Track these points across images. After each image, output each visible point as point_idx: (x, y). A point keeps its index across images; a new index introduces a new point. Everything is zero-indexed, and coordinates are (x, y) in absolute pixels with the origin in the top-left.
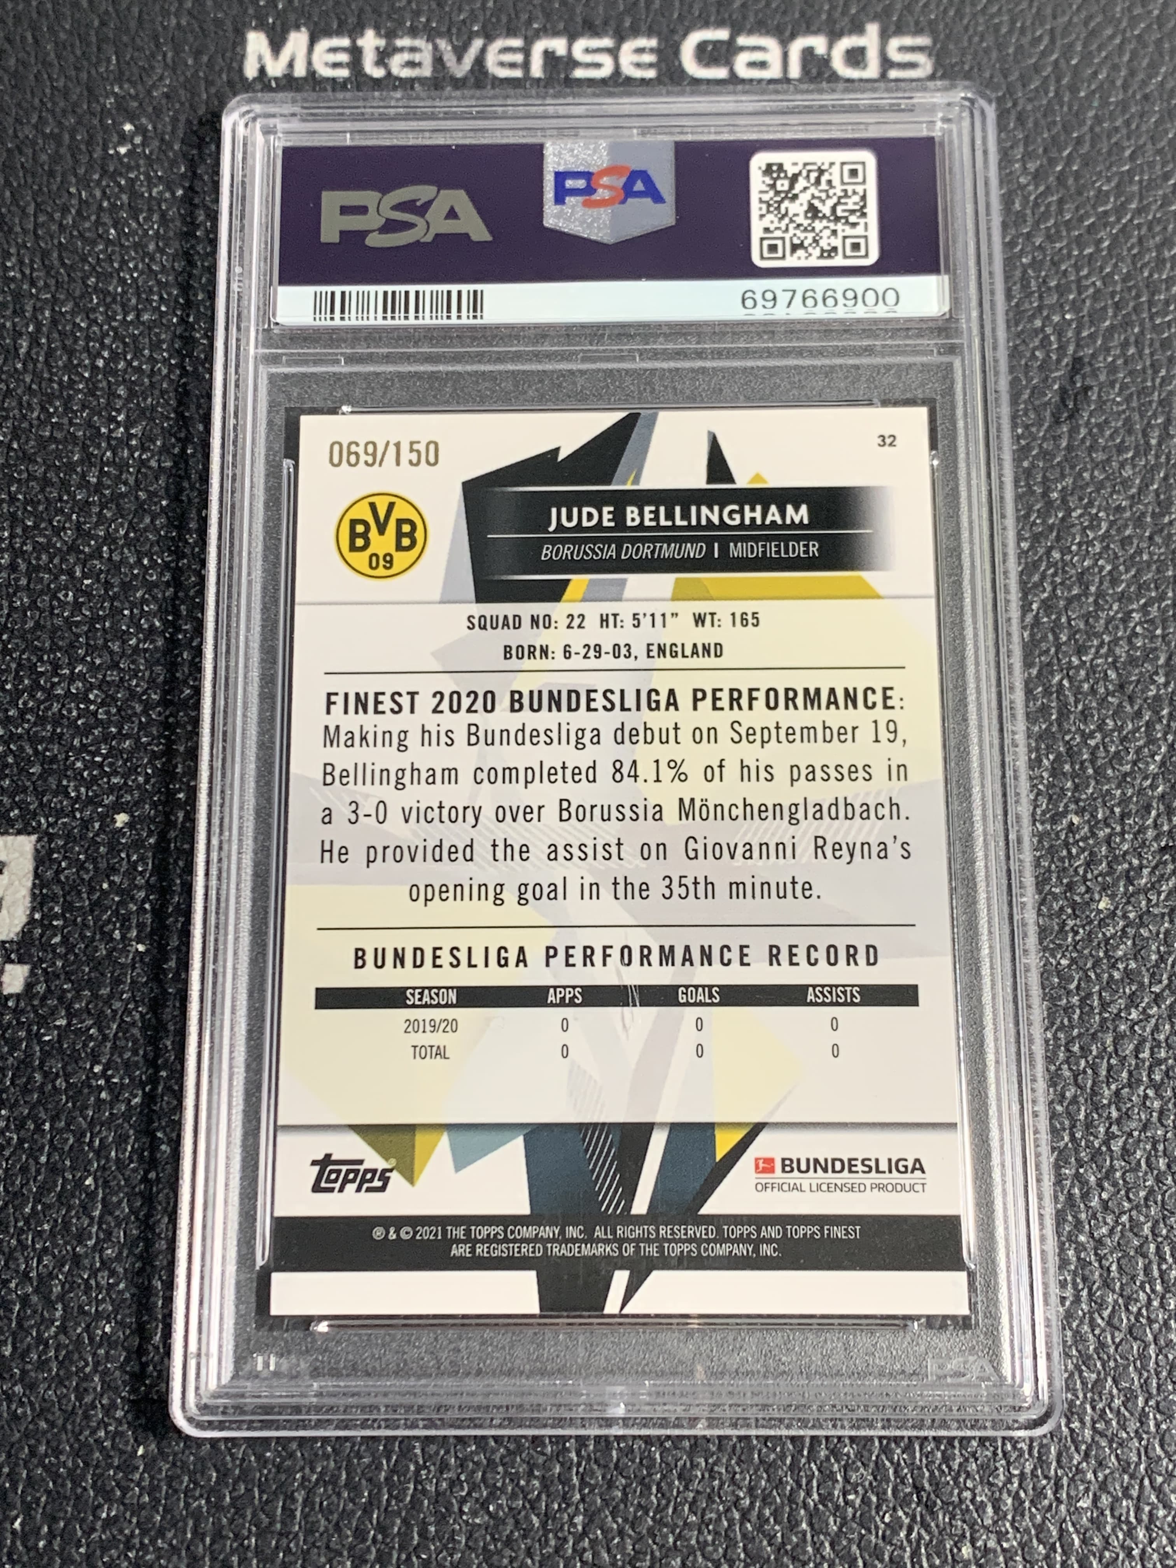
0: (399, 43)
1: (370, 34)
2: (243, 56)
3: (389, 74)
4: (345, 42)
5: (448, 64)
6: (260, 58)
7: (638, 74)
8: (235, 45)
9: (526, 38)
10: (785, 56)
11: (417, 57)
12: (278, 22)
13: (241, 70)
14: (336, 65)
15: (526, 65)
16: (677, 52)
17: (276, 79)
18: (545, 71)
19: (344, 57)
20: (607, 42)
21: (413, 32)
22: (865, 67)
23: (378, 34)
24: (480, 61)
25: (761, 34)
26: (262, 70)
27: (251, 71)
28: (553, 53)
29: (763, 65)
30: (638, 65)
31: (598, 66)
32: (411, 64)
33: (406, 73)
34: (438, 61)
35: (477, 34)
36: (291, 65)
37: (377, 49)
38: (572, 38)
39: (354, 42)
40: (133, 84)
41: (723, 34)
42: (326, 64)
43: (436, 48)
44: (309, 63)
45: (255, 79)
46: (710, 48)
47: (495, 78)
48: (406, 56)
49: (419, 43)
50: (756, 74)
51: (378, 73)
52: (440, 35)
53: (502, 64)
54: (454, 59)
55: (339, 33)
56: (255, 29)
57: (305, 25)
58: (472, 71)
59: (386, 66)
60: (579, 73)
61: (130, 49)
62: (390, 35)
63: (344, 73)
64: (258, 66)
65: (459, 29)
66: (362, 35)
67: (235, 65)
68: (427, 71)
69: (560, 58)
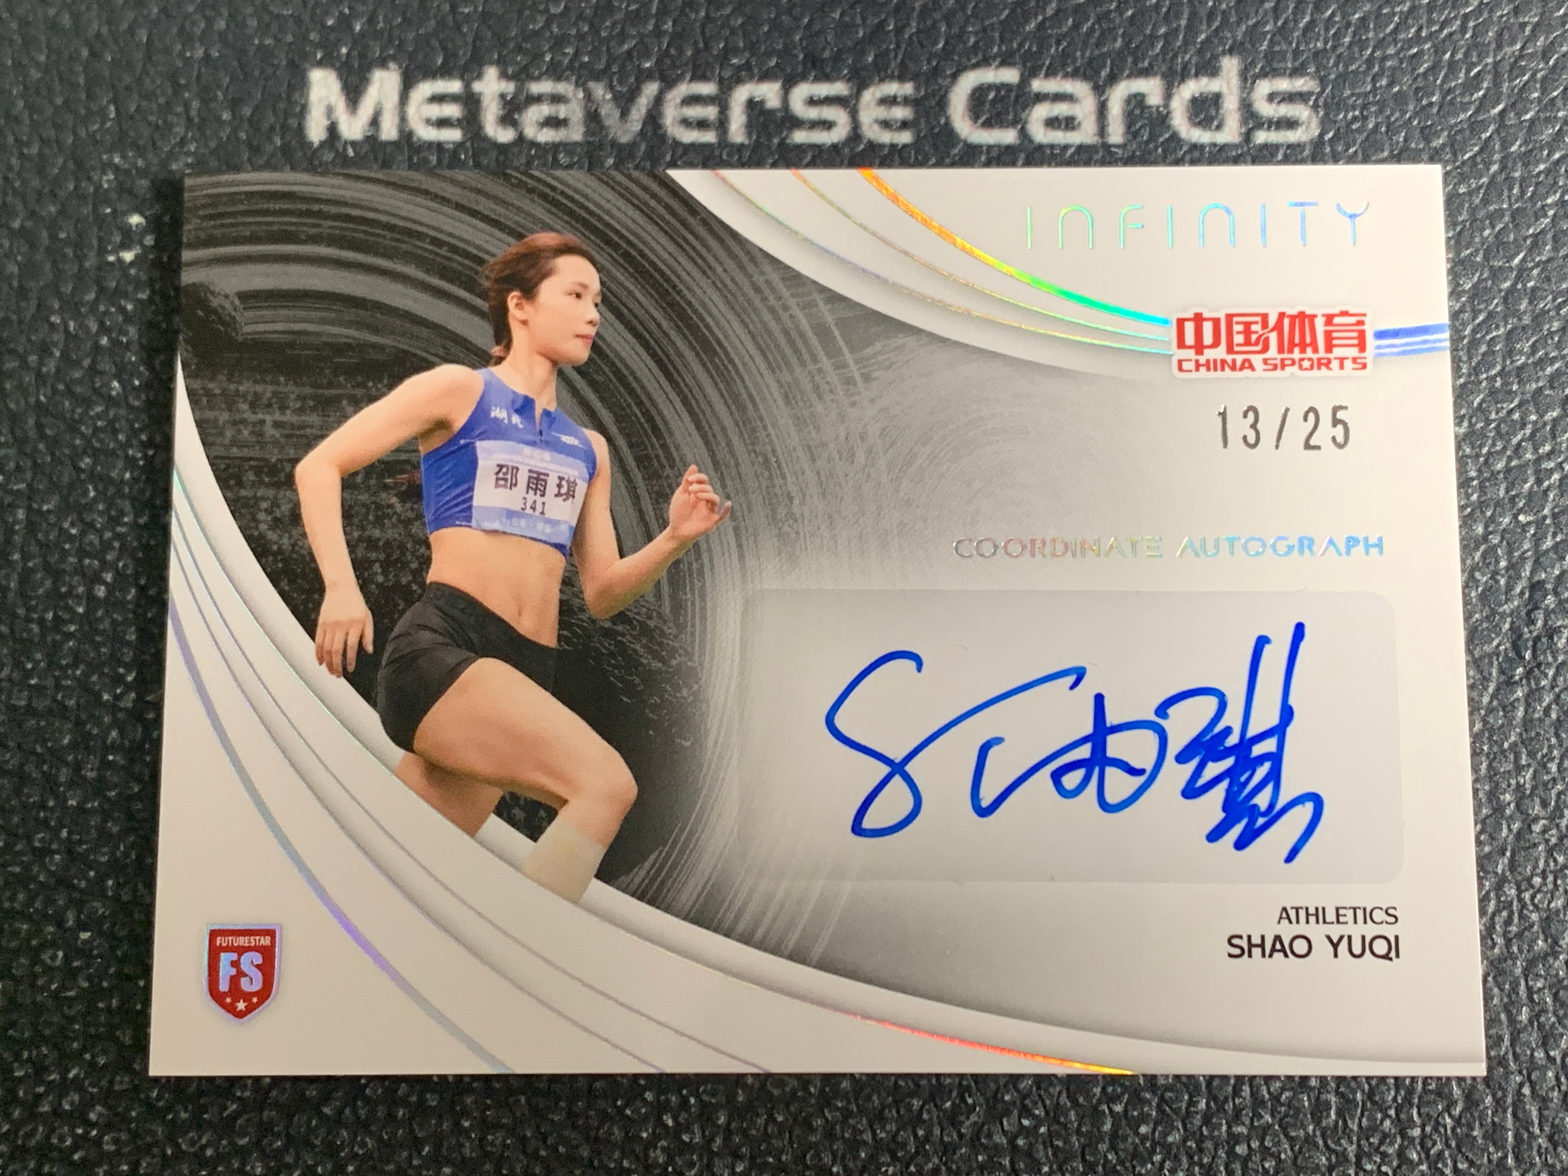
0: (536, 88)
1: (491, 73)
2: (304, 109)
3: (521, 139)
4: (455, 86)
5: (607, 123)
6: (330, 110)
7: (886, 137)
8: (291, 88)
9: (721, 82)
10: (1102, 110)
11: (562, 111)
12: (355, 53)
13: (300, 130)
14: (442, 123)
15: (722, 124)
16: (943, 104)
17: (354, 144)
18: (749, 134)
19: (452, 111)
20: (839, 88)
21: (555, 72)
22: (1219, 127)
23: (504, 75)
24: (653, 118)
25: (1066, 76)
26: (332, 130)
27: (316, 132)
28: (762, 102)
29: (1069, 123)
30: (886, 124)
31: (827, 125)
32: (553, 122)
33: (546, 136)
34: (593, 117)
35: (649, 76)
36: (375, 122)
37: (502, 96)
38: (789, 84)
39: (467, 86)
40: (140, 151)
41: (1010, 76)
42: (428, 122)
43: (588, 96)
44: (403, 119)
45: (323, 144)
46: (992, 95)
47: (676, 143)
48: (545, 110)
49: (563, 88)
50: (1058, 137)
51: (505, 136)
52: (597, 77)
53: (686, 123)
54: (617, 113)
55: (444, 72)
56: (320, 64)
57: (394, 58)
58: (642, 133)
59: (514, 124)
60: (800, 137)
61: (135, 96)
62: (522, 76)
63: (453, 135)
64: (326, 123)
65: (622, 67)
66: (479, 76)
67: (293, 122)
68: (576, 134)
69: (772, 112)
